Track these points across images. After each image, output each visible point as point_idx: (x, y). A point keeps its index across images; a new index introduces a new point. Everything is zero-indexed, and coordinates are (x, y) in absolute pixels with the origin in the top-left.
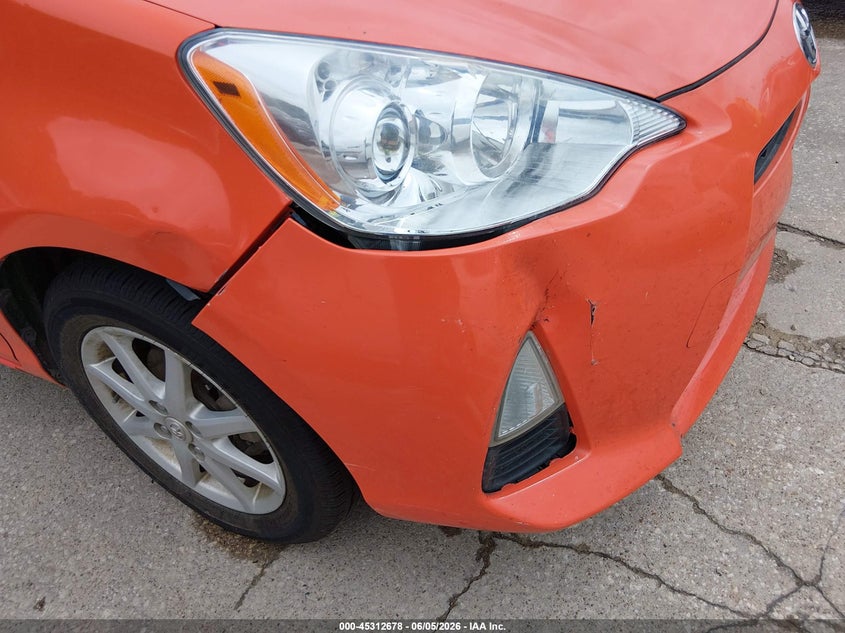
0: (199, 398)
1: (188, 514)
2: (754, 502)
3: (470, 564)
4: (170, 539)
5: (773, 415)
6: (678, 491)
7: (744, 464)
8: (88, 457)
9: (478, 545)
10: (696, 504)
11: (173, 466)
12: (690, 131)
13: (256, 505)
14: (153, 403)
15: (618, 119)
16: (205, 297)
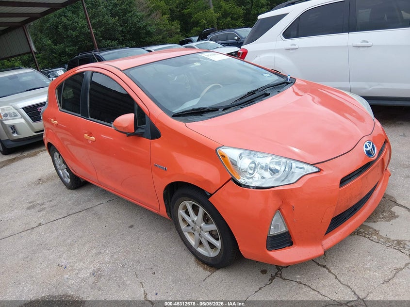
0: (204, 221)
1: (193, 258)
2: (353, 279)
3: (267, 281)
4: (188, 263)
5: (369, 258)
6: (332, 273)
7: (354, 269)
8: (168, 241)
9: (270, 277)
10: (336, 276)
11: (192, 242)
12: (322, 172)
13: (212, 254)
14: (193, 221)
15: (303, 168)
16: (211, 195)
